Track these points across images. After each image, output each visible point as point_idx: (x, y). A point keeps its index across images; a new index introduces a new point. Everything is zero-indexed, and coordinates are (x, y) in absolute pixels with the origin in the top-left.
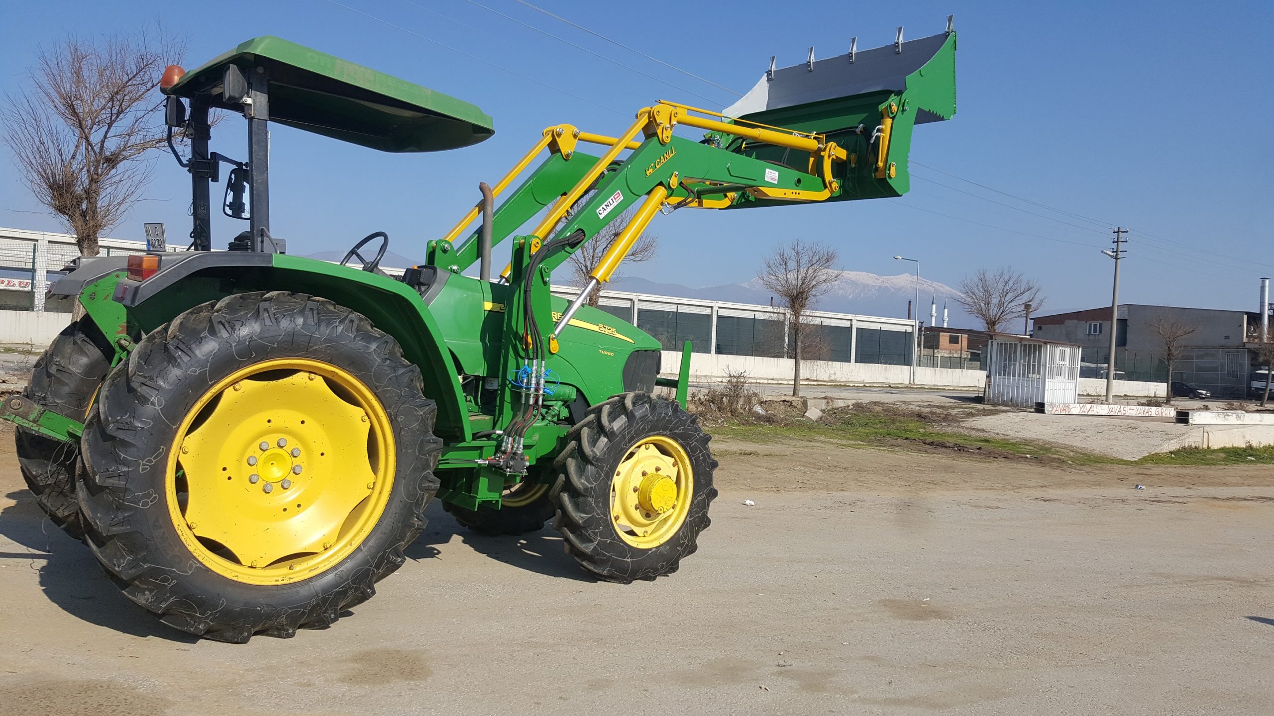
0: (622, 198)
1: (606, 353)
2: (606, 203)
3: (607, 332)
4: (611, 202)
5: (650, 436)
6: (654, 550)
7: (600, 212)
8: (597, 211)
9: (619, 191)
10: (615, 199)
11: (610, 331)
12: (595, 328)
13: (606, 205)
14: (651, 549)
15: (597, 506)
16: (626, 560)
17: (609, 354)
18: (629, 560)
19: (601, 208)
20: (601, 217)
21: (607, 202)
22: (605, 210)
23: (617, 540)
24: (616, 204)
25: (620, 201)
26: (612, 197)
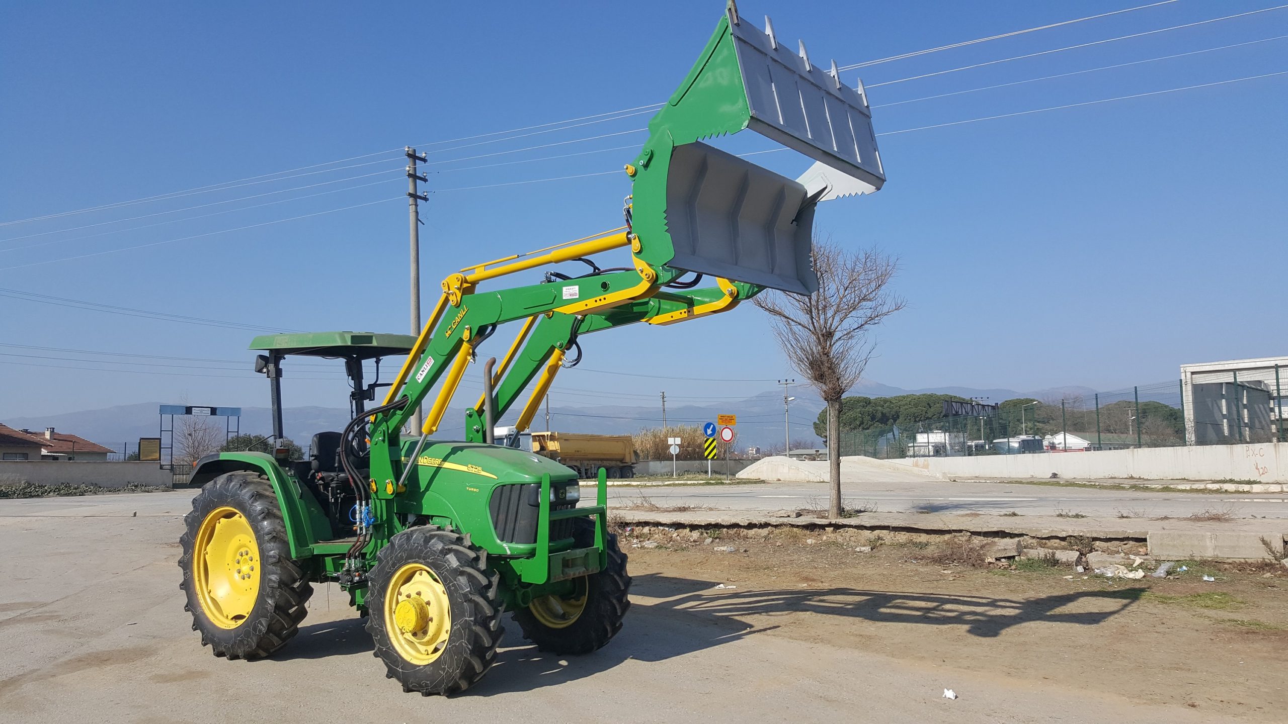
0: (433, 361)
1: (472, 489)
2: (422, 370)
3: (473, 471)
4: (426, 367)
5: (409, 563)
6: (421, 667)
7: (419, 378)
8: (417, 378)
9: (430, 357)
10: (428, 364)
11: (476, 470)
12: (464, 468)
13: (422, 371)
14: (419, 666)
15: (375, 618)
16: (398, 669)
17: (475, 490)
18: (400, 670)
19: (419, 375)
20: (420, 381)
21: (423, 368)
22: (422, 375)
23: (391, 650)
24: (429, 367)
25: (431, 365)
26: (426, 363)
